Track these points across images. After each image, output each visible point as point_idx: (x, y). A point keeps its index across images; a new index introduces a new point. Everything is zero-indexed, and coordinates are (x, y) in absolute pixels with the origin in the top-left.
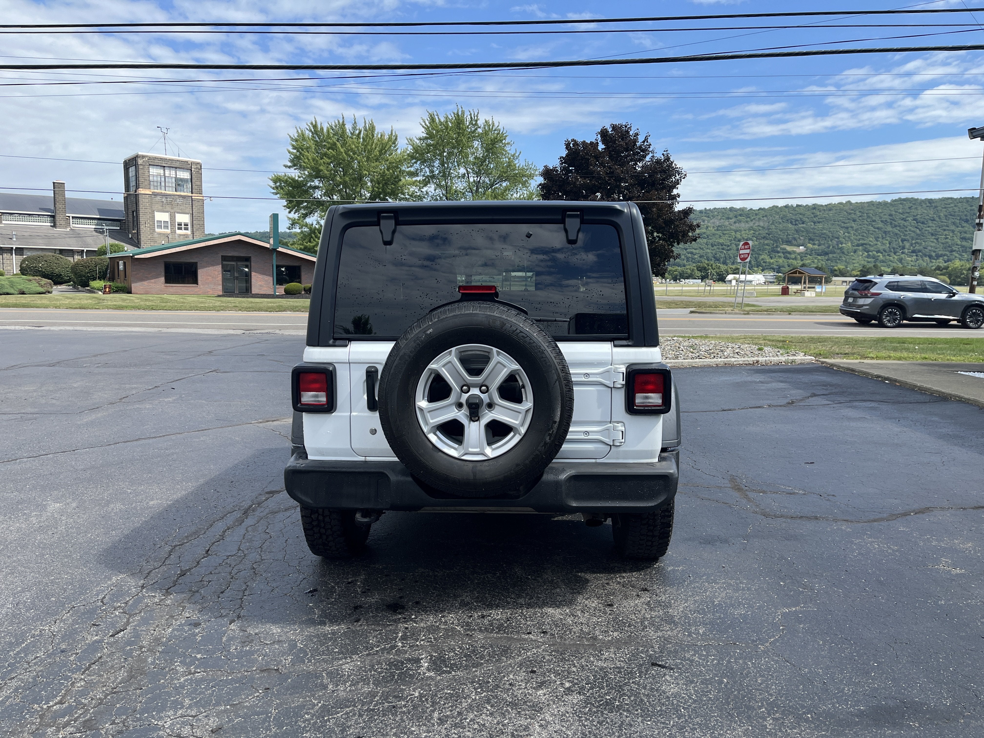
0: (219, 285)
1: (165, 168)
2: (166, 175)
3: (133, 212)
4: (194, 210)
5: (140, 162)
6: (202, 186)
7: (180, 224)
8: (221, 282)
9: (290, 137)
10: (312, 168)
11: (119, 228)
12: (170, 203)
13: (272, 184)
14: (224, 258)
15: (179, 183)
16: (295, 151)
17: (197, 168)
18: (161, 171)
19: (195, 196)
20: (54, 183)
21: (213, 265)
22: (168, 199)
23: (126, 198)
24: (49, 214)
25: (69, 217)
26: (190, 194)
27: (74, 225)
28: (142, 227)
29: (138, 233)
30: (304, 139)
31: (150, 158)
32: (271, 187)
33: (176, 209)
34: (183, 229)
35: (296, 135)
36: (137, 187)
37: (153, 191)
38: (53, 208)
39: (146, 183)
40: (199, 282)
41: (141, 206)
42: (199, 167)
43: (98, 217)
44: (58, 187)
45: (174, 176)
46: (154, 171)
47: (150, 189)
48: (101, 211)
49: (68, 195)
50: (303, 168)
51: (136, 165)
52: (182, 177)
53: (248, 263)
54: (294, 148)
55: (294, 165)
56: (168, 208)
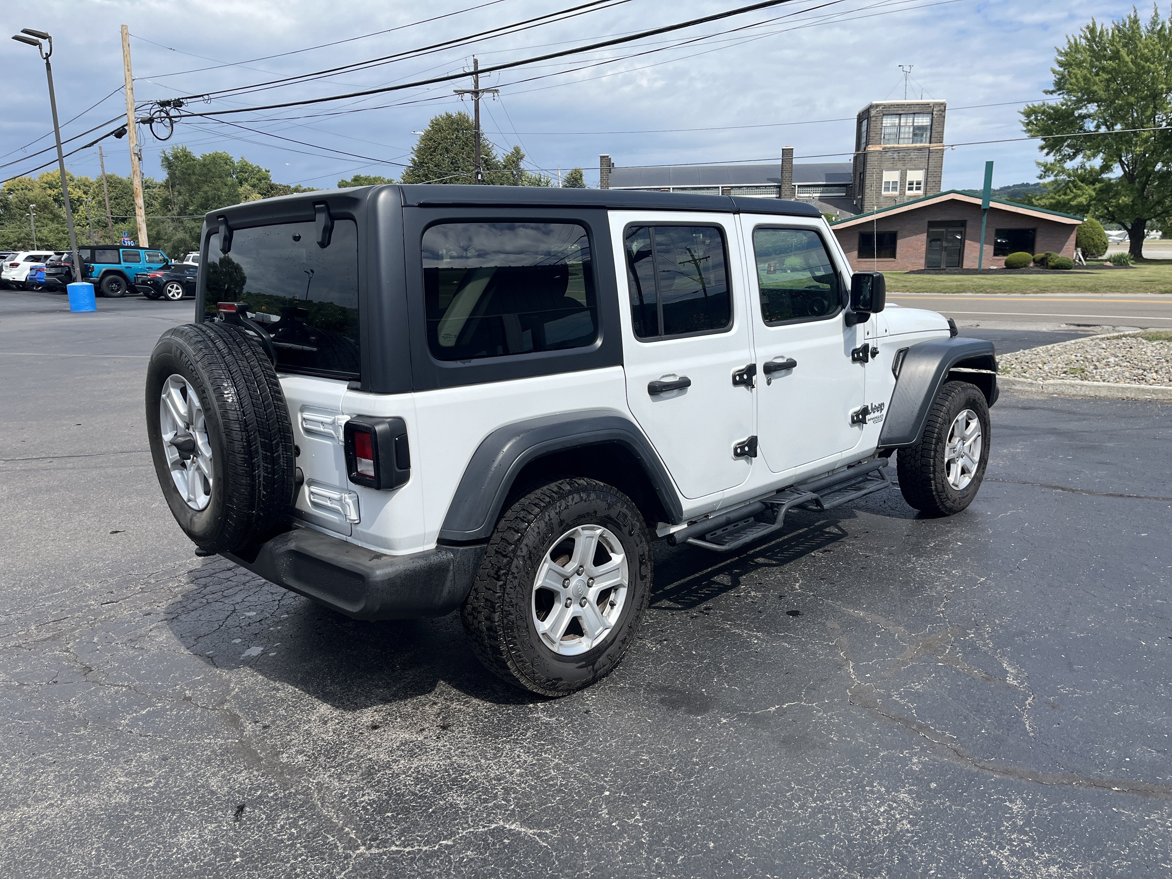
0: (922, 258)
1: (902, 116)
2: (902, 124)
3: (860, 174)
4: (930, 164)
5: (873, 112)
6: (943, 132)
7: (911, 183)
8: (924, 255)
9: (1058, 50)
10: (1081, 90)
11: (844, 194)
12: (902, 160)
13: (1023, 119)
14: (932, 224)
15: (917, 132)
16: (1061, 69)
17: (940, 110)
18: (897, 121)
19: (934, 146)
20: (783, 150)
21: (916, 234)
22: (901, 154)
23: (855, 158)
24: (776, 184)
25: (795, 186)
26: (927, 145)
27: (799, 195)
28: (867, 191)
29: (862, 199)
30: (1077, 51)
31: (885, 106)
32: (1023, 123)
33: (909, 165)
34: (914, 188)
35: (1066, 47)
36: (867, 144)
37: (884, 146)
38: (780, 177)
39: (877, 138)
40: (898, 255)
41: (868, 166)
42: (942, 107)
43: (824, 183)
44: (787, 153)
45: (911, 124)
46: (887, 121)
47: (880, 144)
48: (828, 176)
49: (795, 162)
50: (1069, 92)
51: (868, 118)
52: (920, 124)
53: (962, 229)
54: (1061, 64)
55: (1059, 90)
56: (899, 165)
